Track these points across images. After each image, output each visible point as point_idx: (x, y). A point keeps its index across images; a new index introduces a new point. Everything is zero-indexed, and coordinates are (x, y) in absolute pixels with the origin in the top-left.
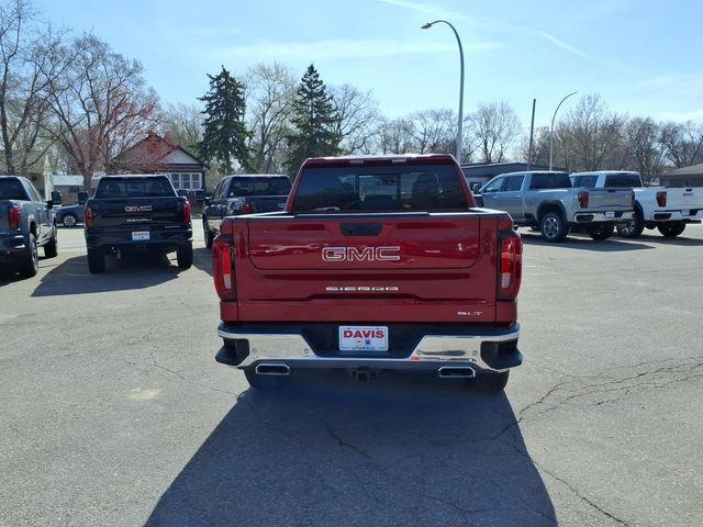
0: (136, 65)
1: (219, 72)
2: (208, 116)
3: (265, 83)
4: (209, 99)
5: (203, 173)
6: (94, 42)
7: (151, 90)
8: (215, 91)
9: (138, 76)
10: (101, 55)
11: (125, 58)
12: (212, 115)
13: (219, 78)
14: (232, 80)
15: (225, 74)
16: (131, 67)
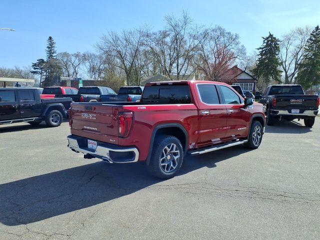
0: (236, 36)
1: (268, 35)
2: (260, 57)
3: (300, 37)
4: (262, 48)
5: (255, 83)
6: (220, 29)
7: (243, 46)
8: (265, 44)
9: (237, 40)
10: (222, 34)
11: (232, 33)
12: (262, 56)
13: (268, 38)
14: (275, 38)
15: (271, 36)
16: (234, 37)
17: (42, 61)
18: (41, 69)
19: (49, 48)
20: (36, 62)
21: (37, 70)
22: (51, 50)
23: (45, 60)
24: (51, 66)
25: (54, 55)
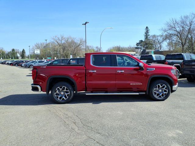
17: (141, 41)
18: (141, 45)
19: (146, 33)
20: (138, 42)
21: (138, 47)
22: (147, 35)
23: (143, 41)
24: (146, 44)
25: (148, 37)
